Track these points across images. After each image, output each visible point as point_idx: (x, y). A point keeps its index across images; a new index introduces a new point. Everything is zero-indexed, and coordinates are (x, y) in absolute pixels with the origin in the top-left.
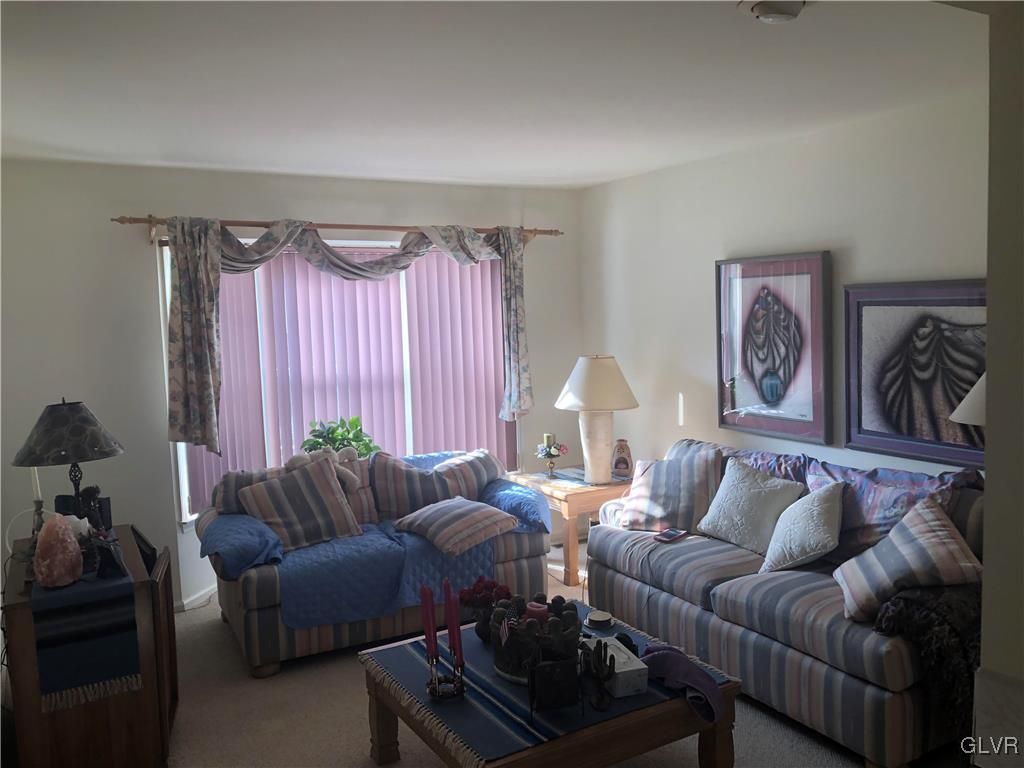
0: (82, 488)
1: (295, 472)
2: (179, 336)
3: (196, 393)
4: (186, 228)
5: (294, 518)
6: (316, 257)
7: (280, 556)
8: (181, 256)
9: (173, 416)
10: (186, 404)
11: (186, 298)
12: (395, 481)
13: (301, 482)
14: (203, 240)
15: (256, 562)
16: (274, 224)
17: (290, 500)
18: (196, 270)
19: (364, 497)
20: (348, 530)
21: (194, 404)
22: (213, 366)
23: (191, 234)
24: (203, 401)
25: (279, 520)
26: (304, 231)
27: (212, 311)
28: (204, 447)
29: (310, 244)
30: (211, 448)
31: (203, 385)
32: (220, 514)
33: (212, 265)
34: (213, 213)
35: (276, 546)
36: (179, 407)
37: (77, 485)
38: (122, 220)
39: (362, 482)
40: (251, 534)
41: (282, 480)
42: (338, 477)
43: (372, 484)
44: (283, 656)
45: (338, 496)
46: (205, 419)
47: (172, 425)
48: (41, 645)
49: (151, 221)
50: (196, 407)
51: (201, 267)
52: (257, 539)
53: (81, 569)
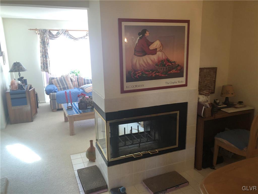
0: (21, 77)
1: (62, 77)
2: (42, 52)
3: (45, 62)
4: (42, 31)
5: (61, 85)
6: (68, 37)
7: (57, 91)
8: (41, 36)
9: (41, 67)
10: (44, 64)
11: (43, 45)
12: (82, 80)
13: (63, 79)
14: (45, 33)
15: (52, 92)
16: (59, 30)
17: (60, 82)
18: (44, 39)
19: (75, 83)
20: (71, 88)
21: (45, 65)
22: (48, 57)
23: (43, 32)
24: (47, 64)
25: (58, 85)
26: (65, 31)
27: (48, 47)
28: (47, 73)
29: (67, 34)
30: (49, 73)
31: (47, 61)
32: (49, 84)
33: (47, 38)
34: (48, 28)
35: (56, 89)
36: (42, 65)
37: (20, 76)
38: (30, 30)
39: (76, 80)
40: (52, 87)
41: (59, 79)
42: (70, 79)
43: (78, 81)
44: (57, 108)
45: (70, 82)
46: (47, 68)
47: (41, 68)
48: (12, 99)
49: (36, 30)
50: (46, 65)
51: (45, 39)
52: (53, 88)
53: (18, 88)
